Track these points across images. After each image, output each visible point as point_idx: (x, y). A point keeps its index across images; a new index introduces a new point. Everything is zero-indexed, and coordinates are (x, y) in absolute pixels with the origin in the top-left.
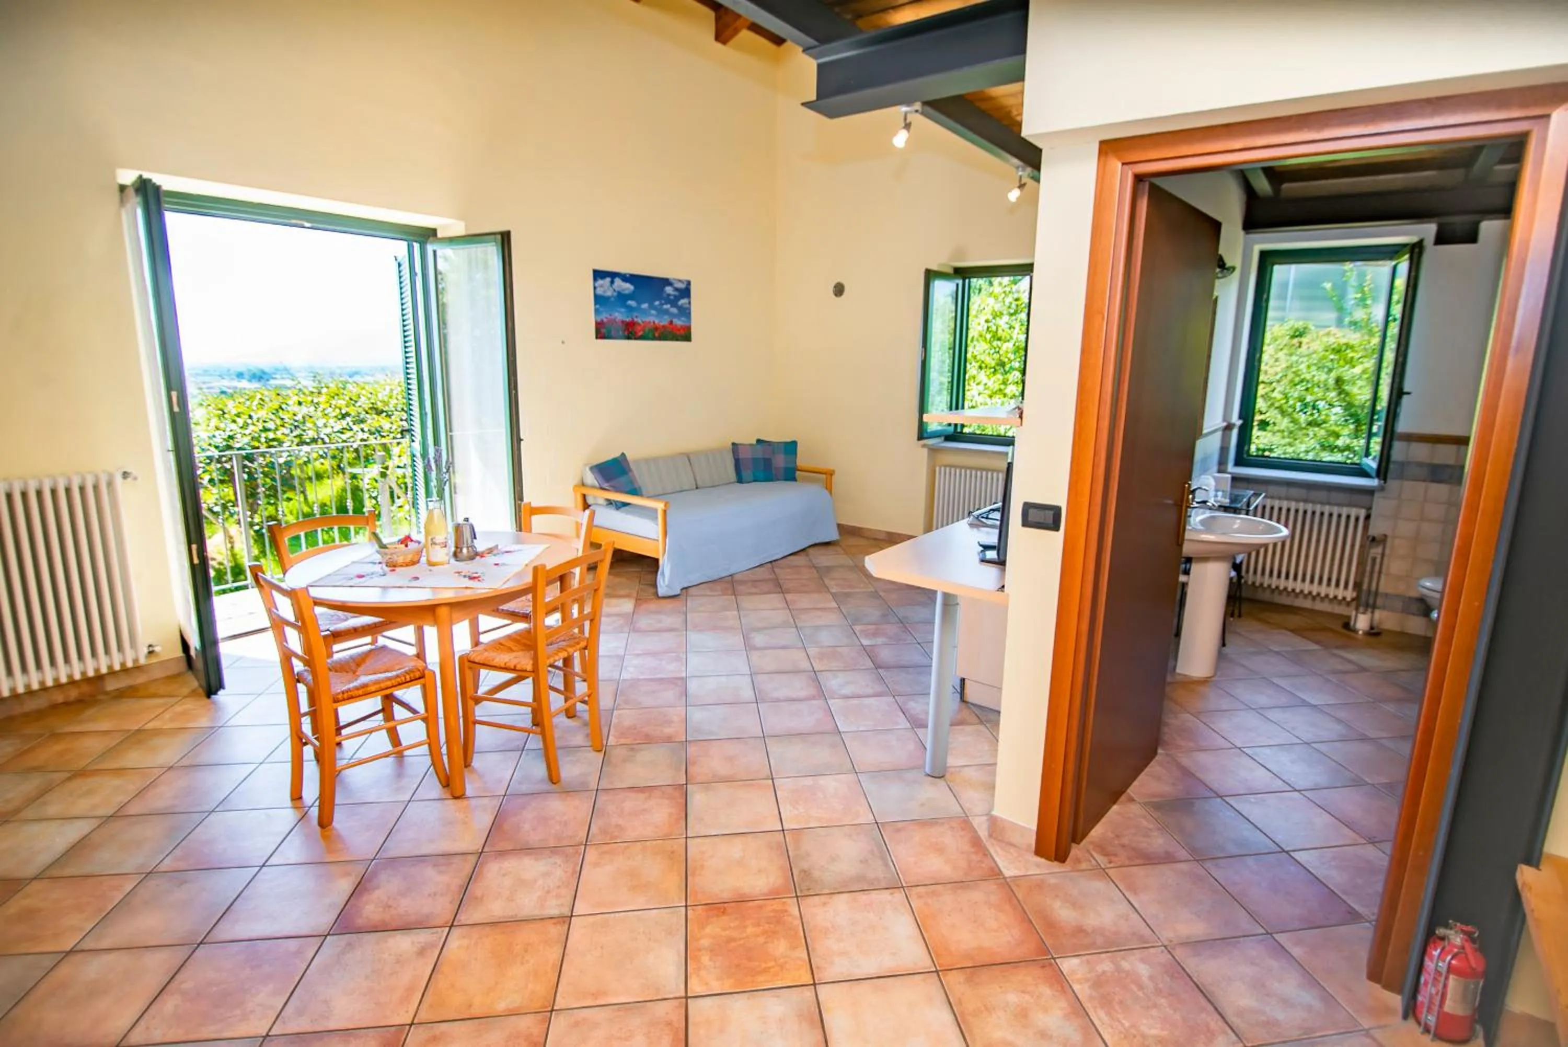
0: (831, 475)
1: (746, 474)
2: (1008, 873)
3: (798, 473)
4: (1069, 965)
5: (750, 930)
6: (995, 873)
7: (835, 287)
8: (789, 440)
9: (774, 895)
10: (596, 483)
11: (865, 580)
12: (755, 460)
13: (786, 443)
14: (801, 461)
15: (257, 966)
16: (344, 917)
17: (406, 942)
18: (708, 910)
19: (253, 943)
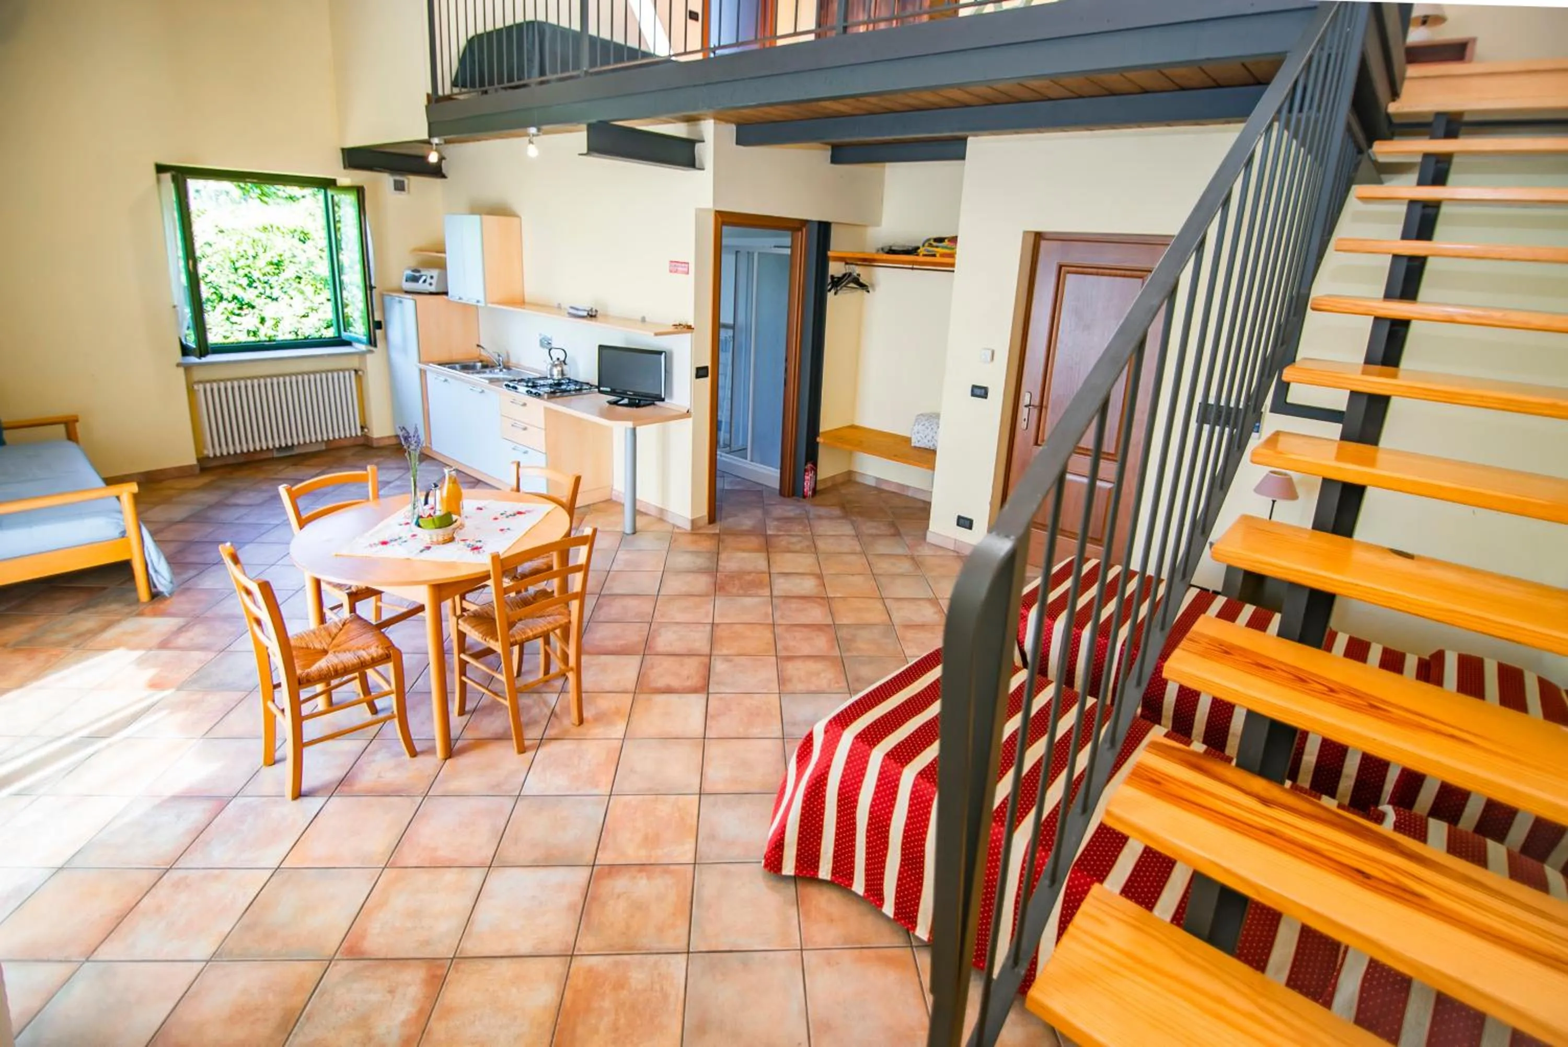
0: (75, 422)
2: (715, 532)
5: (737, 583)
9: (714, 577)
15: (730, 710)
16: (694, 691)
17: (719, 666)
18: (719, 591)
19: (708, 717)
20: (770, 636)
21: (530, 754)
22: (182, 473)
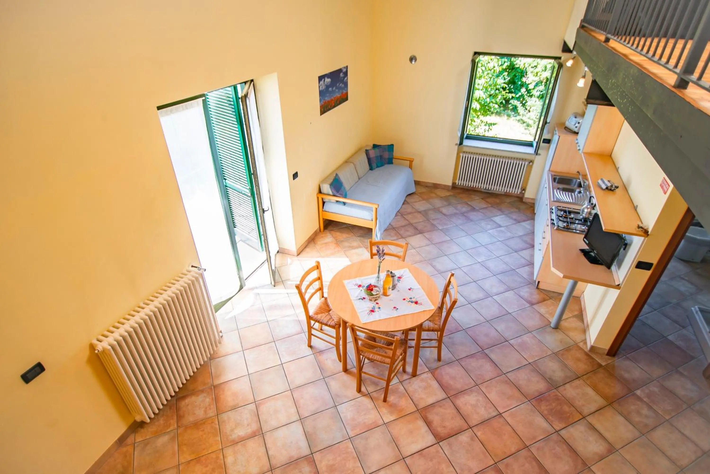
0: (412, 161)
1: (374, 165)
2: (603, 364)
3: (394, 160)
4: (638, 392)
5: (554, 405)
6: (600, 366)
7: (410, 59)
8: (390, 144)
9: (549, 390)
10: (331, 193)
11: (446, 218)
12: (377, 157)
13: (388, 145)
14: (396, 153)
15: (431, 460)
16: (435, 435)
17: (464, 437)
18: (536, 400)
19: (419, 453)
20: (513, 450)
21: (359, 395)
22: (445, 187)
